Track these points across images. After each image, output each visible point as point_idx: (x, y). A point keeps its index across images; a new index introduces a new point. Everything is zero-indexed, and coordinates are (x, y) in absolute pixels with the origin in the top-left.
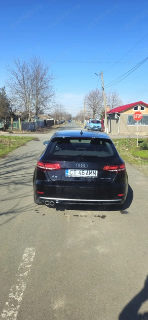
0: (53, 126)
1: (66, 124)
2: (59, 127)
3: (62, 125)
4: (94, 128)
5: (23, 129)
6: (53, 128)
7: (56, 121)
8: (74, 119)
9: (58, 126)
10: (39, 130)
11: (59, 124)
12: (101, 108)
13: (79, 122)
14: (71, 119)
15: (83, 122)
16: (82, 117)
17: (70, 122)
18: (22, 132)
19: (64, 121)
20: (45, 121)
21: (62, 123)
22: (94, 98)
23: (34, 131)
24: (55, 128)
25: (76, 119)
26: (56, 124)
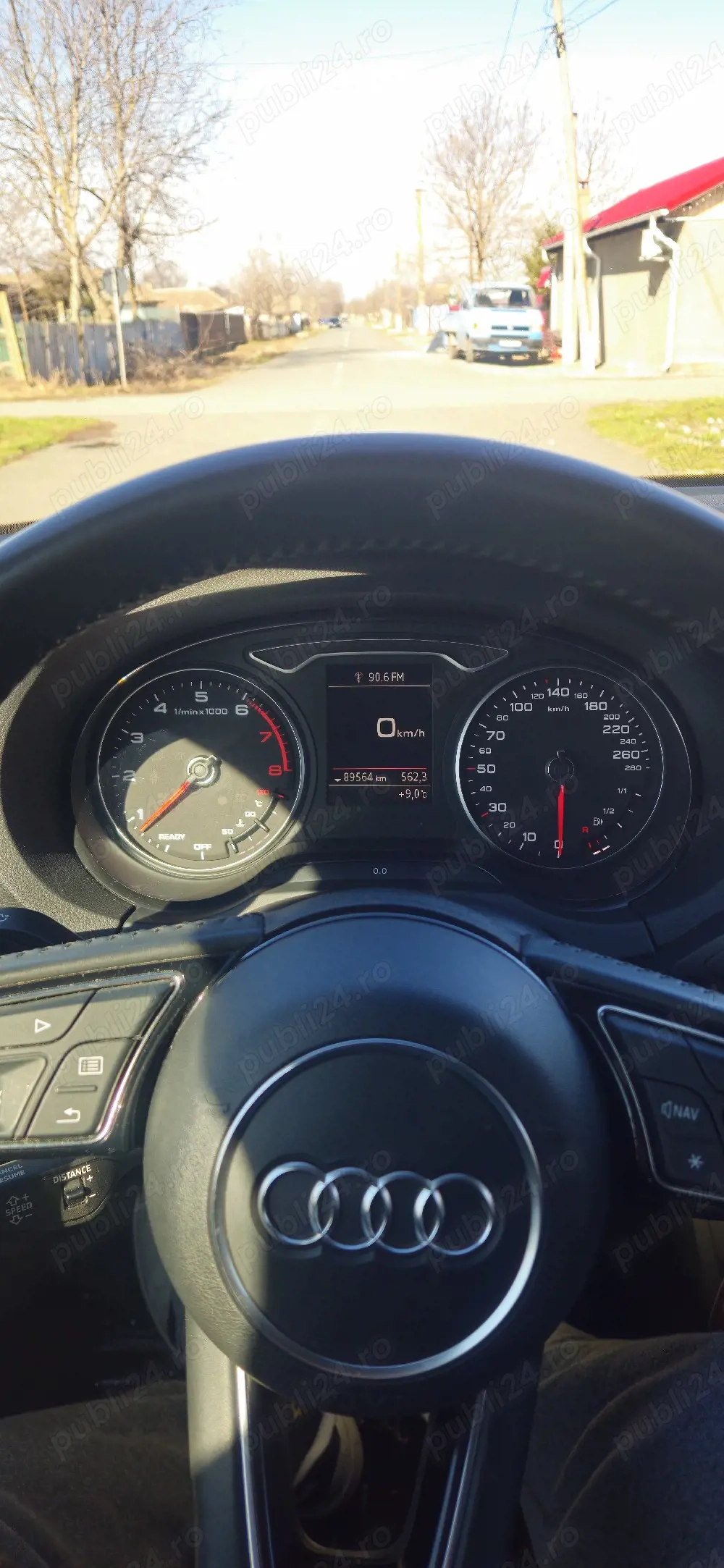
0: (240, 351)
1: (314, 334)
2: (273, 356)
3: (289, 344)
4: (495, 339)
5: (38, 368)
6: (238, 362)
7: (255, 321)
8: (359, 308)
9: (270, 347)
10: (149, 376)
11: (278, 337)
12: (516, 221)
13: (390, 320)
14: (339, 308)
15: (408, 319)
16: (406, 292)
17: (335, 322)
18: (28, 391)
19: (305, 323)
20: (190, 320)
21: (292, 332)
22: (471, 159)
23: (111, 378)
24: (250, 362)
25: (372, 306)
26: (260, 336)
